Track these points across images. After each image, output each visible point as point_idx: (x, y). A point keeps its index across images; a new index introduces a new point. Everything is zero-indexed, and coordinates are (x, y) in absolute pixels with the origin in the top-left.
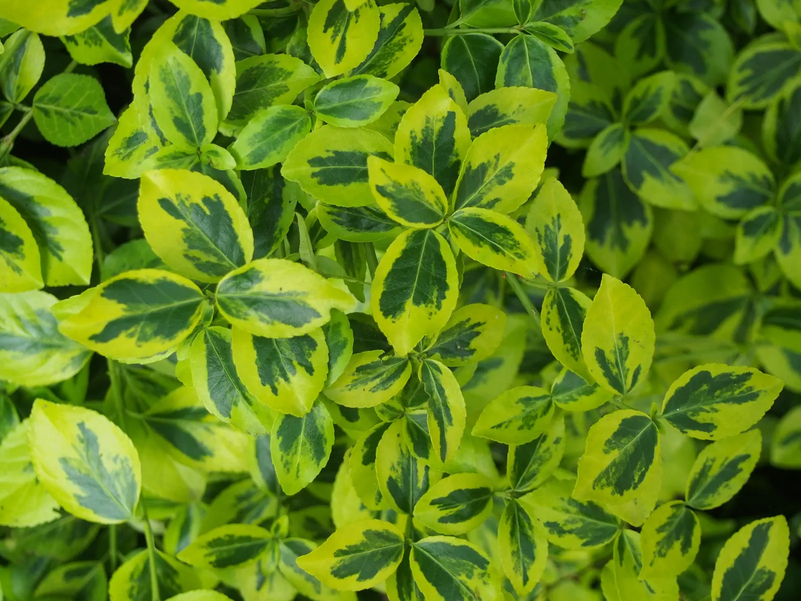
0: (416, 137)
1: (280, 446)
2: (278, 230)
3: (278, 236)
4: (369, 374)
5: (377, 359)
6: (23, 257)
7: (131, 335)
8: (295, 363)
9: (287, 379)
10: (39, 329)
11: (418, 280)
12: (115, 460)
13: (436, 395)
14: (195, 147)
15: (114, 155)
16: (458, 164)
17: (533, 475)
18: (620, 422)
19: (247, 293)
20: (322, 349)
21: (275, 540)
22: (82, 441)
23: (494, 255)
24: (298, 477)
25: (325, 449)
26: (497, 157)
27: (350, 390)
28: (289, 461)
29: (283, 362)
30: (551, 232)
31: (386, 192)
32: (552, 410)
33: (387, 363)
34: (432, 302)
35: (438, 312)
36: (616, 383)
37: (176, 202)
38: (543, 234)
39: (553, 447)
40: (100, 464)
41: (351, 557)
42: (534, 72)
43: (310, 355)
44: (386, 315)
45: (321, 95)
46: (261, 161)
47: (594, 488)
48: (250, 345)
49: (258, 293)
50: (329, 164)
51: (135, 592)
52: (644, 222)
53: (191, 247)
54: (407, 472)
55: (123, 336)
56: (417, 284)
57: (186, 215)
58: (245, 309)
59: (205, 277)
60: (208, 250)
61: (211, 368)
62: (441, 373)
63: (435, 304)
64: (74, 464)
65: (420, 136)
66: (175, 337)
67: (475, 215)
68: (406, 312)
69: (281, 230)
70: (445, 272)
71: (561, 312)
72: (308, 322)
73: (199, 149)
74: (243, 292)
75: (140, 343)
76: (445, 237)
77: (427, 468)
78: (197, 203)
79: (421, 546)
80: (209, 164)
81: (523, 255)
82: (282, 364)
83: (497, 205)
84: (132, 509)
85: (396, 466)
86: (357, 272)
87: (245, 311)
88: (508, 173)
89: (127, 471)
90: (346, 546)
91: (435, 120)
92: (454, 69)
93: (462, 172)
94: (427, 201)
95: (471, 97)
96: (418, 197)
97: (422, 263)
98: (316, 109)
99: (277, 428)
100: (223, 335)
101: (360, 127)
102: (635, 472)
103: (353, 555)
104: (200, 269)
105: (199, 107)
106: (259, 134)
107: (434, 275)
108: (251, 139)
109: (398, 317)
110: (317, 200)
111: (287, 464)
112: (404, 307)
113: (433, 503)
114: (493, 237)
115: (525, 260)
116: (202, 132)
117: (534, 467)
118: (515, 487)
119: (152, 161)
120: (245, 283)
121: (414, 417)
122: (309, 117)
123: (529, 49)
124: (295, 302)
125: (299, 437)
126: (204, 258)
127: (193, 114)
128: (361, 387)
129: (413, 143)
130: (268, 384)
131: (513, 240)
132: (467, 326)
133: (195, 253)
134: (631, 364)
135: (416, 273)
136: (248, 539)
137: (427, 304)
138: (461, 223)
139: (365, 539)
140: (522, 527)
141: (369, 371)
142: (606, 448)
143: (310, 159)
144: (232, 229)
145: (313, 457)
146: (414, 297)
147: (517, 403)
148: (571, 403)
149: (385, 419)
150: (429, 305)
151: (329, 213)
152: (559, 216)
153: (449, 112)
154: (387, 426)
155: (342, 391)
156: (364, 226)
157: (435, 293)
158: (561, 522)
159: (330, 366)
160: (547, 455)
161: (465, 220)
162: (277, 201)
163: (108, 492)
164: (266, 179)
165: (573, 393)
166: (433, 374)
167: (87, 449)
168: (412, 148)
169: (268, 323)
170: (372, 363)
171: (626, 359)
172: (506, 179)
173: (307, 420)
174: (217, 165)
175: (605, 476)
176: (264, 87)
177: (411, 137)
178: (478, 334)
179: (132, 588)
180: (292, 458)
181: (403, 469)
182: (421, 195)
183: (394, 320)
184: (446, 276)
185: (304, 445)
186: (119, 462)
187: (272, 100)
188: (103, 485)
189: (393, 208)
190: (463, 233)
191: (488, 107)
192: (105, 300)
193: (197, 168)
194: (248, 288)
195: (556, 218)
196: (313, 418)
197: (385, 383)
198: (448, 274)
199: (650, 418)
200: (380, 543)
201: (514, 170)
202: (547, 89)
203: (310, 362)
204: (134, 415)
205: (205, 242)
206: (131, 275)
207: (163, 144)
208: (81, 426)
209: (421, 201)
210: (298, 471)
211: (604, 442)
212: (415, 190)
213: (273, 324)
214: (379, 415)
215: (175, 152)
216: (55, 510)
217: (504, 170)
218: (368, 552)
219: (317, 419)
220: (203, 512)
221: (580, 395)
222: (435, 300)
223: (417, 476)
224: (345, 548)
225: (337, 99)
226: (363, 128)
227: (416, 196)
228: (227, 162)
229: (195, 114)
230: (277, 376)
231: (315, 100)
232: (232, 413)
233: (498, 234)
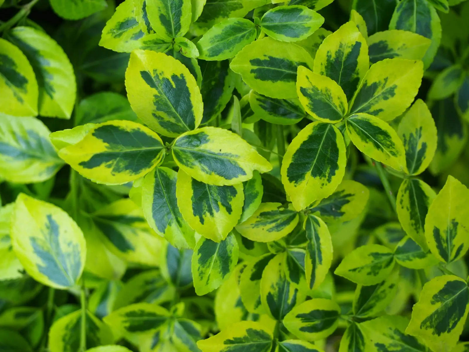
0: (330, 56)
1: (199, 260)
2: (218, 105)
3: (218, 110)
4: (269, 218)
5: (276, 209)
6: (26, 92)
7: (109, 166)
8: (219, 203)
9: (212, 214)
10: (28, 143)
11: (317, 159)
12: (69, 244)
13: (314, 241)
14: (171, 37)
15: (108, 33)
16: (357, 80)
17: (371, 307)
18: (445, 283)
19: (196, 149)
20: (240, 196)
21: (172, 318)
22: (48, 228)
23: (376, 150)
24: (207, 283)
25: (230, 267)
26: (386, 80)
27: (253, 228)
28: (204, 272)
29: (211, 201)
30: (414, 139)
31: (307, 93)
32: (393, 264)
33: (282, 213)
34: (325, 176)
35: (328, 184)
36: (444, 254)
37: (153, 75)
38: (408, 139)
39: (388, 290)
40: (58, 245)
41: (235, 346)
42: (418, 22)
43: (231, 199)
44: (291, 180)
45: (267, 14)
46: (217, 55)
47: (421, 328)
48: (189, 185)
49: (204, 151)
50: (265, 66)
51: (67, 338)
52: (461, 136)
53: (158, 109)
54: (282, 290)
55: (103, 166)
56: (317, 162)
57: (158, 85)
58: (192, 160)
59: (165, 133)
60: (170, 113)
61: (156, 196)
62: (319, 225)
63: (327, 178)
64: (40, 243)
65: (333, 56)
66: (140, 172)
67: (366, 119)
68: (305, 180)
69: (220, 106)
70: (337, 156)
71: (411, 197)
72: (237, 177)
73: (174, 39)
74: (193, 148)
75: (114, 173)
76: (341, 131)
77: (296, 290)
78: (168, 78)
79: (285, 345)
80: (179, 51)
81: (396, 153)
82: (210, 203)
83: (380, 113)
84: (75, 280)
85: (275, 286)
86: (267, 143)
87: (192, 162)
88: (391, 92)
89: (76, 254)
90: (233, 338)
91: (346, 46)
92: (362, 11)
93: (360, 87)
94: (334, 104)
95: (371, 33)
96: (328, 100)
97: (322, 147)
98: (261, 24)
99: (199, 248)
100: (168, 174)
101: (291, 42)
102: (450, 320)
103: (237, 344)
104: (162, 126)
105: (179, 10)
106: (219, 35)
107: (329, 157)
108: (213, 38)
109: (299, 183)
110: (251, 89)
111: (201, 274)
112: (304, 177)
113: (298, 316)
114: (376, 137)
115: (397, 157)
116: (178, 28)
117: (372, 302)
118: (357, 313)
119: (139, 43)
120: (195, 142)
121: (293, 253)
122: (256, 30)
123: (417, 5)
124: (229, 161)
125: (213, 256)
126: (167, 118)
127: (174, 14)
128: (261, 227)
129: (328, 60)
130: (198, 215)
131: (390, 141)
132: (342, 195)
133: (161, 114)
134: (457, 242)
135: (316, 153)
136: (153, 315)
137: (321, 177)
138: (354, 123)
139: (247, 335)
140: (357, 343)
141: (268, 216)
142: (433, 300)
143: (252, 59)
144: (189, 101)
145: (221, 271)
146: (312, 170)
147: (369, 255)
148: (407, 262)
149: (273, 251)
150: (323, 178)
151: (258, 100)
152: (421, 128)
153: (357, 42)
154: (272, 256)
155: (248, 228)
156: (281, 113)
157: (328, 170)
158: (387, 345)
159: (243, 209)
160: (383, 295)
161: (358, 122)
162: (220, 85)
163: (60, 266)
164: (215, 67)
165: (410, 254)
166: (314, 226)
167: (50, 234)
168: (327, 63)
169: (207, 173)
170: (272, 211)
171: (454, 238)
172: (389, 96)
173: (220, 245)
174: (185, 53)
175: (429, 320)
176: (225, 2)
177: (327, 56)
178: (348, 202)
179: (66, 335)
180: (205, 270)
181: (279, 288)
182: (331, 100)
183: (296, 185)
184: (337, 159)
185: (216, 262)
186: (71, 246)
187: (229, 12)
188: (58, 260)
189: (309, 106)
190: (355, 131)
191: (381, 42)
192: (94, 138)
193: (170, 53)
194: (198, 146)
195: (419, 129)
196: (225, 243)
197: (278, 227)
198: (339, 158)
199: (466, 283)
200: (256, 339)
201: (396, 91)
202: (425, 35)
203: (230, 205)
204: (84, 214)
205: (169, 107)
206: (116, 123)
207: (149, 32)
208: (49, 217)
209: (329, 103)
210: (208, 280)
211: (432, 296)
212: (327, 95)
213: (210, 174)
214: (269, 248)
215: (157, 39)
216: (19, 271)
217: (389, 90)
218: (247, 344)
219: (228, 245)
220: (119, 289)
221: (414, 257)
222: (327, 175)
223: (288, 295)
224: (232, 339)
225: (278, 19)
226: (292, 43)
227: (327, 99)
228: (193, 53)
229: (176, 14)
230: (205, 211)
231: (262, 18)
232: (166, 230)
233: (380, 136)
